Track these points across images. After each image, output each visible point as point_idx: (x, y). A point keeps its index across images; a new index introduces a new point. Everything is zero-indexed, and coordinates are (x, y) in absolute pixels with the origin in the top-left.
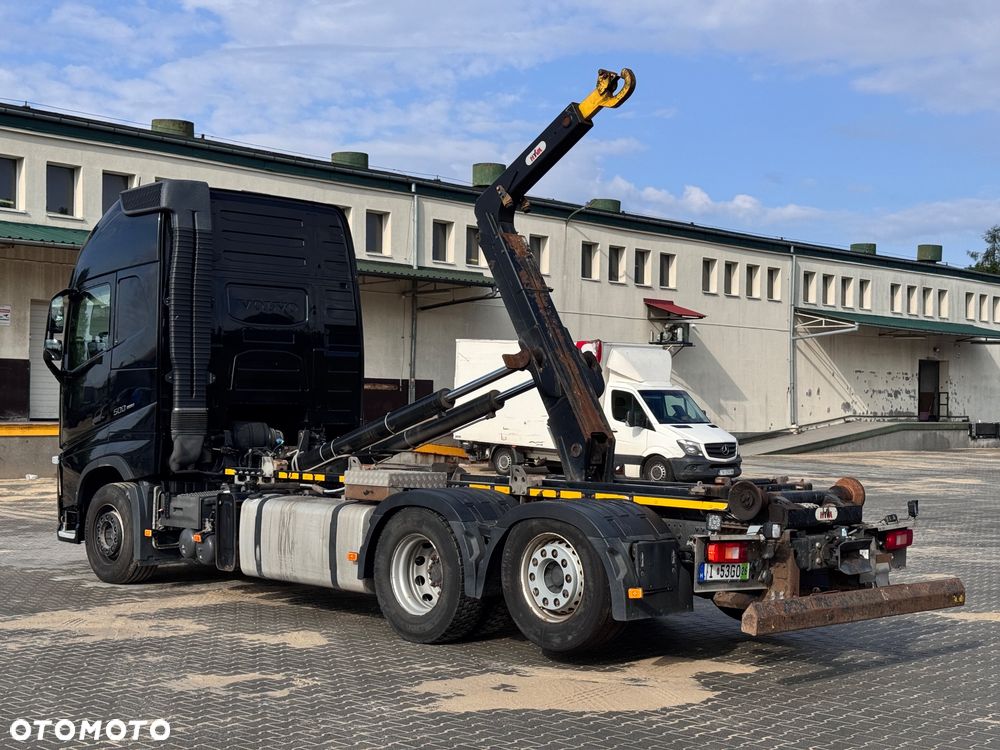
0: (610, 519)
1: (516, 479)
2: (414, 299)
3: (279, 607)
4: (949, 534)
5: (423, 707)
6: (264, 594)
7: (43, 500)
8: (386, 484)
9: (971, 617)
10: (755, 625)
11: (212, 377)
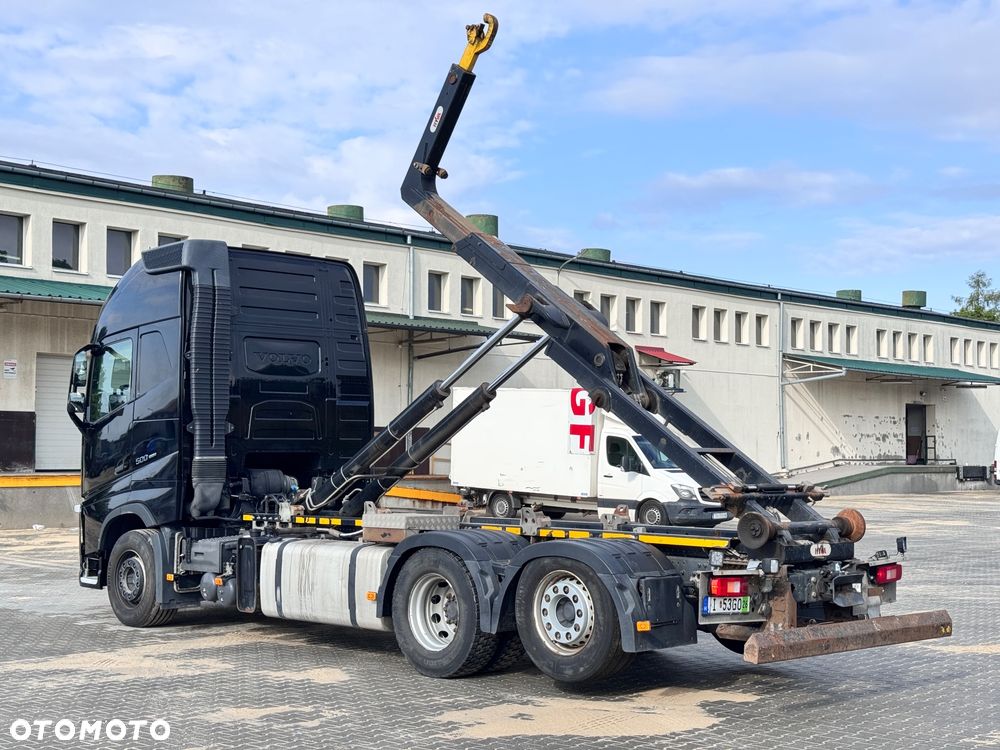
0: (618, 557)
1: (526, 520)
2: (410, 348)
3: (298, 647)
4: (938, 573)
5: (446, 734)
6: (283, 635)
7: (54, 549)
8: (403, 526)
9: (959, 650)
10: (756, 654)
11: (231, 427)
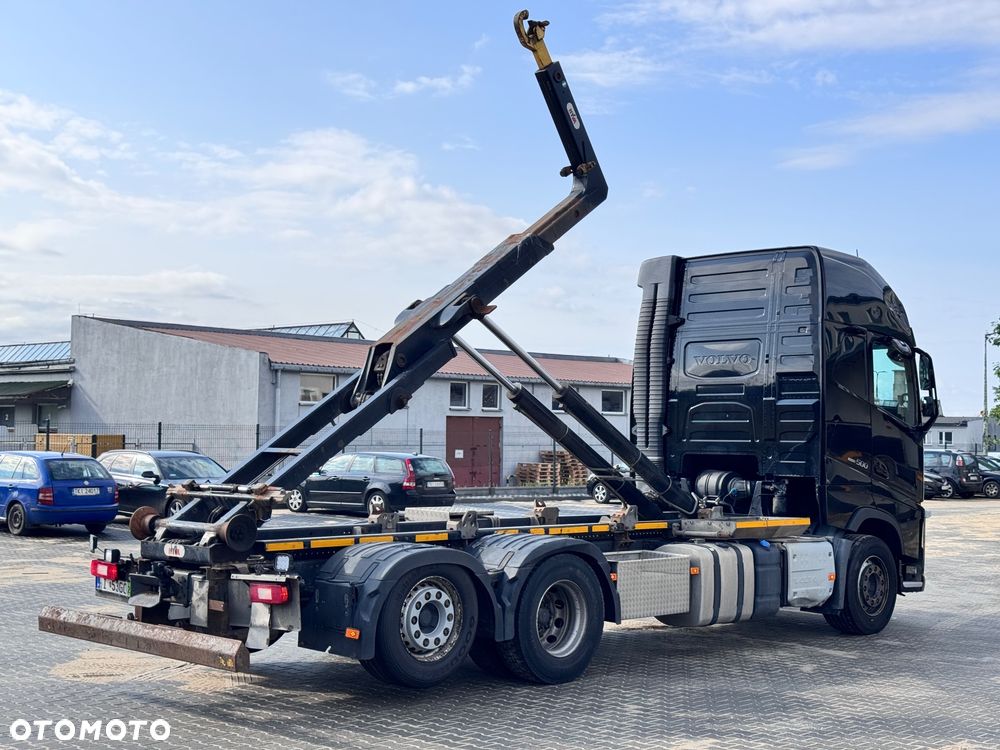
11: (665, 429)
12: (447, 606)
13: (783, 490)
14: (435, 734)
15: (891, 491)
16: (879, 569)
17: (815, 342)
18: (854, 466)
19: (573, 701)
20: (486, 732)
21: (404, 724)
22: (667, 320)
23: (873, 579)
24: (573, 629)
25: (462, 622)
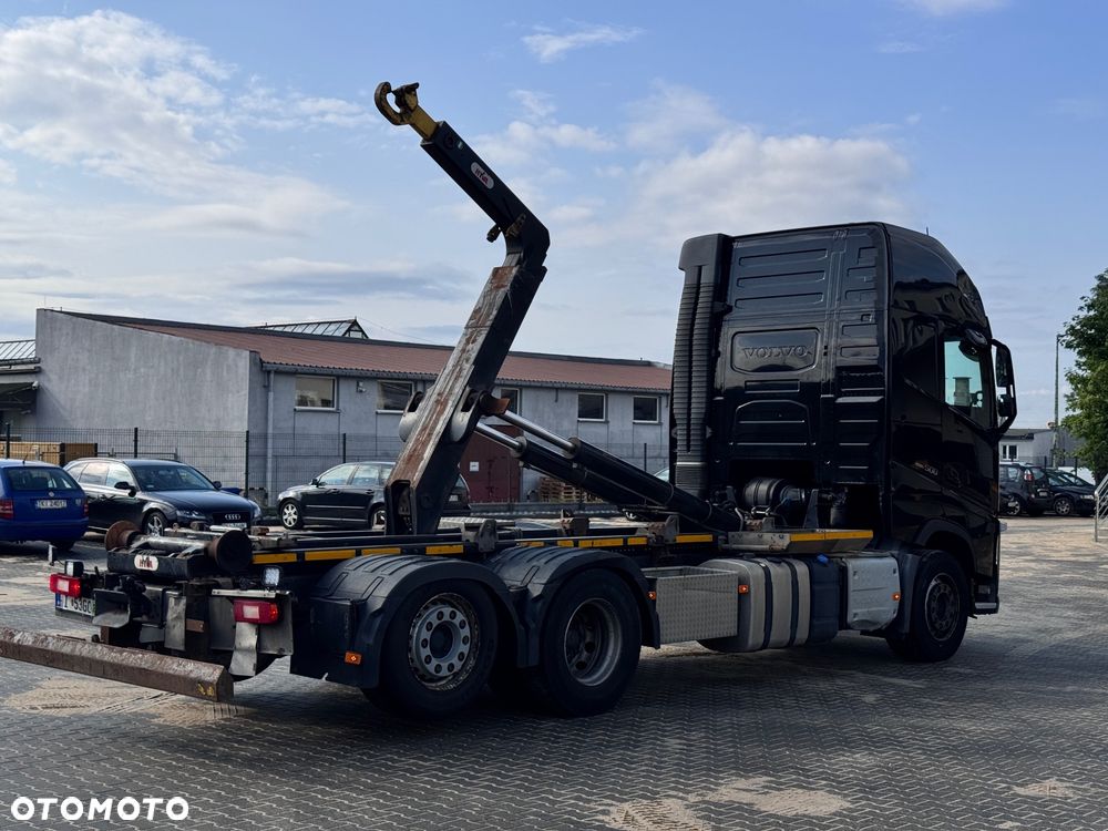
11: (709, 430)
12: (462, 628)
13: (842, 499)
14: (448, 772)
15: (963, 500)
16: (949, 589)
17: (880, 330)
18: (922, 471)
19: (607, 735)
20: (508, 770)
21: (412, 761)
22: (712, 307)
23: (943, 599)
24: (606, 654)
25: (479, 645)
